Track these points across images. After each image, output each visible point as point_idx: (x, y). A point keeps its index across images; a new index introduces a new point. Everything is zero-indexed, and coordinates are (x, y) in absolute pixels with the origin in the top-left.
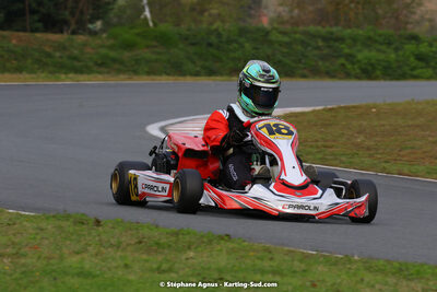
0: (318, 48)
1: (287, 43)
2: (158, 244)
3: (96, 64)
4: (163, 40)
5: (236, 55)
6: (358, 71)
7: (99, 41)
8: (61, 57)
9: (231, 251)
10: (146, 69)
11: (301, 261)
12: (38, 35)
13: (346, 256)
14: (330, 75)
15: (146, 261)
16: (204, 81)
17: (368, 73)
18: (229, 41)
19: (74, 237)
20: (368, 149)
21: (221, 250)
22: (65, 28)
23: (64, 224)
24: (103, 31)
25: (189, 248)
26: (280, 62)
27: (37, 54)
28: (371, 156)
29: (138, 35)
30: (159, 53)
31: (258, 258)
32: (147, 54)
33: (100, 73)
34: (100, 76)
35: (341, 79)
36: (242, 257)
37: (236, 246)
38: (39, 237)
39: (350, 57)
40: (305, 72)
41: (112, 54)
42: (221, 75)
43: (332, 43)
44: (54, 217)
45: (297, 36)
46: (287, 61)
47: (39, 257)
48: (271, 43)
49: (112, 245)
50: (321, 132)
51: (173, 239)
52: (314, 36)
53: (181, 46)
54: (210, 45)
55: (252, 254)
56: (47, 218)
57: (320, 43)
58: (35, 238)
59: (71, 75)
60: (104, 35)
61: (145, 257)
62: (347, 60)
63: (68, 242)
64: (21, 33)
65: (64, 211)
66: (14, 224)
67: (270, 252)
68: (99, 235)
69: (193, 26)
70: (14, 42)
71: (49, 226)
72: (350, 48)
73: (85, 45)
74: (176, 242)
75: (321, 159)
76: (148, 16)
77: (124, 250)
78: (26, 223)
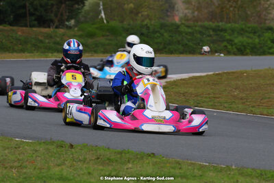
0: (210, 36)
1: (190, 33)
2: (109, 159)
4: (113, 31)
5: (159, 40)
6: (235, 50)
7: (72, 33)
8: (49, 43)
9: (155, 164)
10: (102, 50)
11: (199, 170)
12: (34, 29)
13: (227, 166)
15: (102, 170)
17: (241, 51)
18: (155, 32)
20: (241, 99)
21: (149, 163)
22: (52, 24)
23: (51, 147)
24: (75, 26)
25: (129, 162)
26: (186, 44)
27: (34, 41)
28: (243, 103)
29: (97, 28)
30: (109, 40)
31: (172, 168)
32: (103, 40)
36: (162, 167)
37: (158, 160)
38: (34, 156)
39: (230, 41)
43: (219, 33)
44: (44, 143)
45: (197, 28)
46: (191, 44)
47: (35, 169)
48: (180, 33)
49: (80, 161)
50: (211, 89)
51: (119, 156)
52: (207, 29)
53: (124, 35)
54: (142, 34)
55: (168, 165)
56: (40, 144)
57: (211, 33)
58: (32, 157)
59: (55, 54)
60: (76, 29)
61: (101, 167)
62: (228, 43)
63: (53, 159)
64: (24, 28)
65: (51, 139)
66: (19, 148)
67: (179, 164)
68: (72, 154)
69: (132, 22)
70: (20, 33)
71: (41, 148)
72: (230, 35)
73: (64, 35)
74: (121, 158)
75: (212, 105)
76: (104, 17)
77: (88, 163)
78: (26, 147)
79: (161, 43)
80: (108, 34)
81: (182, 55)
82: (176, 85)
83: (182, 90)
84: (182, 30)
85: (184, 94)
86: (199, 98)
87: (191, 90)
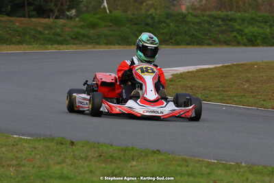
0: (219, 26)
1: (198, 23)
2: (111, 156)
3: (72, 38)
4: (116, 22)
5: (164, 31)
6: (245, 40)
7: (73, 23)
8: (48, 34)
9: (160, 161)
10: (105, 41)
12: (33, 19)
13: (237, 163)
14: (227, 43)
15: (105, 168)
17: (252, 42)
18: (160, 22)
19: (57, 153)
20: (252, 92)
21: (154, 160)
22: (51, 14)
23: (50, 144)
24: (76, 16)
25: (133, 159)
26: (193, 35)
27: (32, 32)
28: (253, 97)
29: (99, 18)
30: (113, 31)
31: (179, 166)
32: (106, 31)
33: (74, 44)
34: (74, 46)
35: (234, 46)
36: (167, 165)
37: (163, 157)
38: (33, 153)
39: (240, 31)
40: (211, 42)
41: (83, 31)
43: (228, 22)
44: (43, 139)
45: (205, 18)
46: (198, 34)
47: (34, 167)
48: (187, 23)
49: (82, 158)
50: (221, 82)
51: (122, 153)
52: (215, 18)
53: (128, 25)
54: (147, 24)
55: (174, 162)
56: (39, 141)
57: (220, 23)
58: (31, 154)
59: (55, 46)
60: (77, 19)
61: (104, 165)
62: (238, 33)
63: (52, 157)
64: (22, 19)
65: (51, 136)
66: (17, 145)
67: (186, 161)
68: (73, 152)
69: (136, 12)
70: (17, 24)
71: (40, 146)
72: (240, 25)
73: (64, 26)
74: (124, 156)
75: (221, 99)
76: (106, 6)
77: (89, 161)
78: (25, 144)
79: (167, 34)
80: (111, 24)
81: (189, 46)
82: (183, 78)
83: (189, 83)
85: (191, 88)
86: (207, 92)
87: (199, 83)
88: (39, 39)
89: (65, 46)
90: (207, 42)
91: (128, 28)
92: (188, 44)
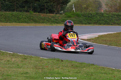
1: (108, 17)
2: (76, 66)
3: (62, 21)
4: (78, 16)
7: (62, 16)
8: (53, 20)
9: (94, 68)
11: (111, 71)
12: (48, 14)
14: (118, 24)
15: (74, 70)
16: (88, 26)
18: (94, 16)
19: (57, 64)
21: (92, 68)
22: (54, 12)
23: (54, 61)
25: (84, 67)
26: (106, 21)
27: (47, 19)
29: (72, 14)
30: (77, 19)
31: (101, 70)
32: (74, 19)
36: (97, 70)
38: (48, 64)
40: (112, 24)
42: (92, 24)
43: (119, 17)
44: (52, 59)
45: (110, 15)
47: (48, 69)
48: (104, 16)
49: (65, 66)
51: (80, 65)
52: (114, 15)
53: (82, 17)
54: (89, 17)
55: (99, 69)
57: (116, 17)
59: (55, 24)
60: (64, 14)
61: (73, 69)
63: (55, 66)
64: (44, 14)
65: (54, 58)
66: (42, 61)
67: (104, 68)
68: (62, 64)
69: (85, 12)
71: (50, 61)
73: (59, 17)
74: (81, 66)
75: (116, 45)
76: (74, 10)
77: (68, 67)
79: (96, 20)
82: (102, 37)
83: (104, 39)
84: (105, 15)
85: (105, 40)
86: (111, 42)
87: (108, 39)
88: (50, 21)
89: (59, 24)
90: (111, 23)
91: (82, 18)
92: (104, 24)
